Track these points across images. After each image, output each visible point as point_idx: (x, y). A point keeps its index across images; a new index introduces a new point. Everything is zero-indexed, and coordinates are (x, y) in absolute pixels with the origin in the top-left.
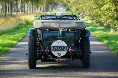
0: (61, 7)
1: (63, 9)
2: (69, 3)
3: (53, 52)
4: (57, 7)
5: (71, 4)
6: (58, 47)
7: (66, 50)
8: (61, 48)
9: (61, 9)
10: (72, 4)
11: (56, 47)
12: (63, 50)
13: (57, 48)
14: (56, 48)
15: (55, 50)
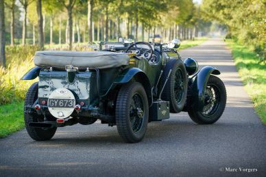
0: (218, 31)
1: (222, 34)
2: (231, 18)
3: (50, 109)
4: (209, 30)
5: (235, 22)
6: (59, 100)
7: (72, 107)
8: (64, 102)
9: (218, 34)
10: (238, 20)
11: (56, 100)
12: (67, 107)
13: (58, 103)
14: (56, 102)
15: (54, 106)
